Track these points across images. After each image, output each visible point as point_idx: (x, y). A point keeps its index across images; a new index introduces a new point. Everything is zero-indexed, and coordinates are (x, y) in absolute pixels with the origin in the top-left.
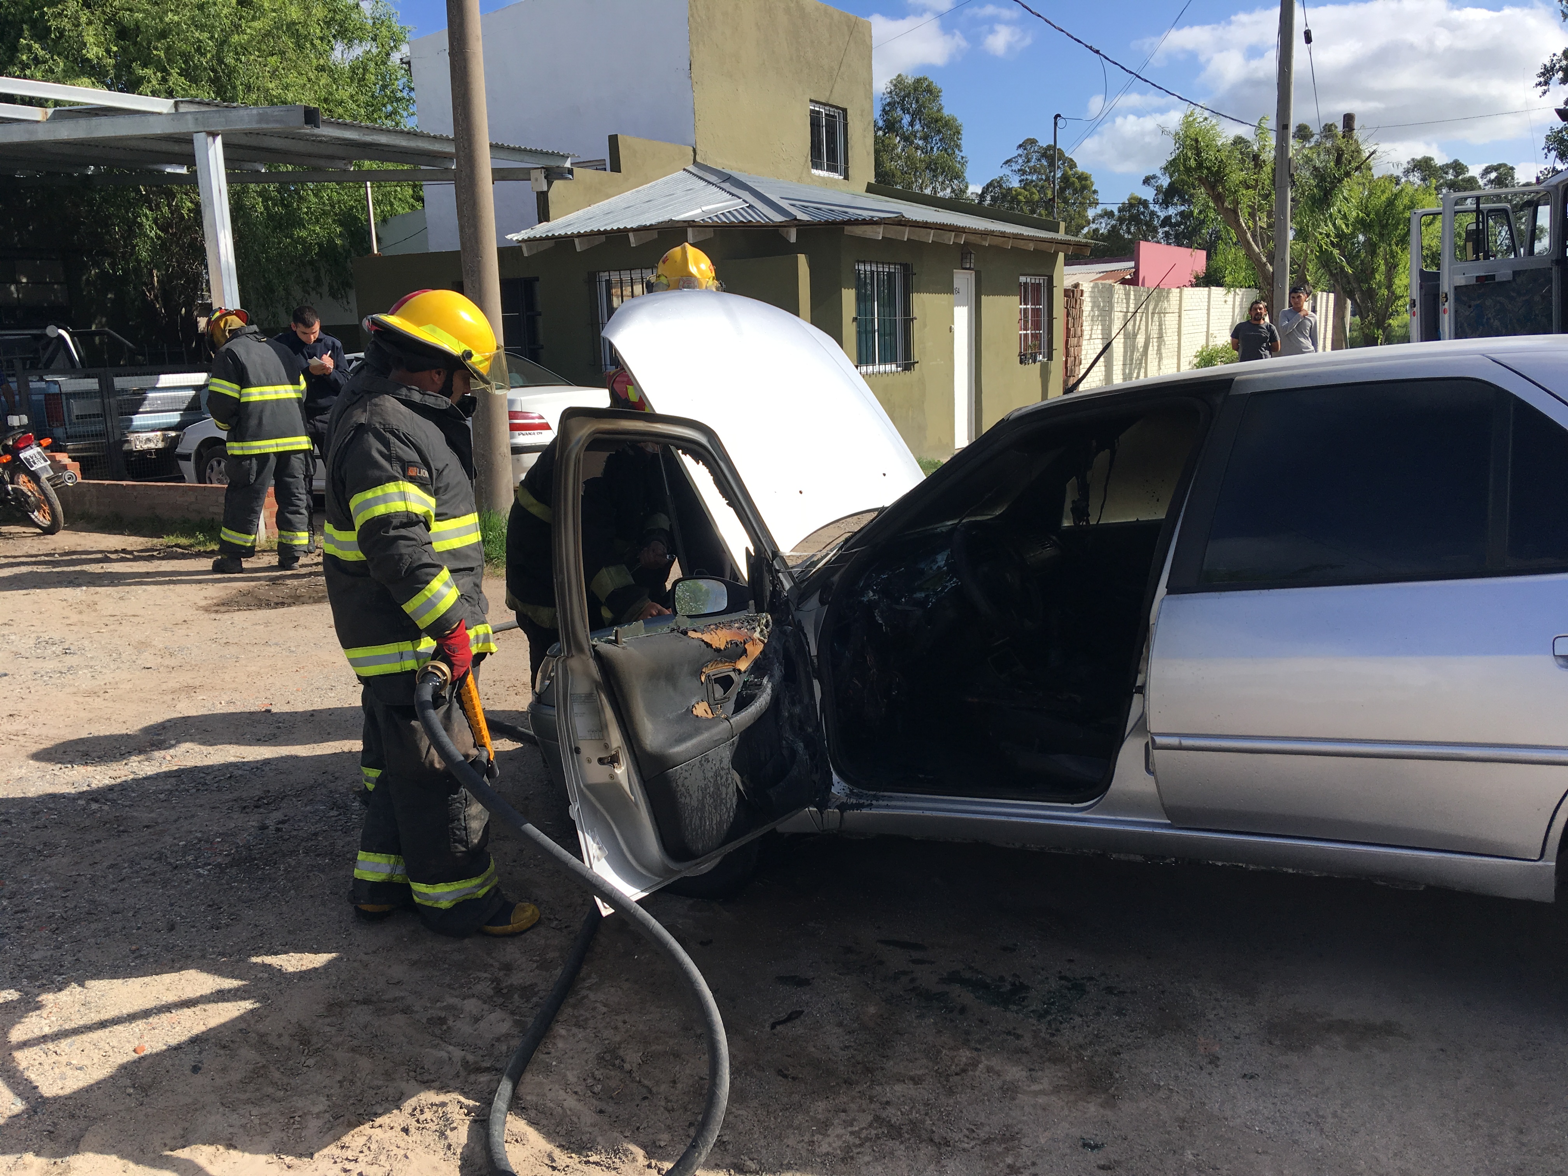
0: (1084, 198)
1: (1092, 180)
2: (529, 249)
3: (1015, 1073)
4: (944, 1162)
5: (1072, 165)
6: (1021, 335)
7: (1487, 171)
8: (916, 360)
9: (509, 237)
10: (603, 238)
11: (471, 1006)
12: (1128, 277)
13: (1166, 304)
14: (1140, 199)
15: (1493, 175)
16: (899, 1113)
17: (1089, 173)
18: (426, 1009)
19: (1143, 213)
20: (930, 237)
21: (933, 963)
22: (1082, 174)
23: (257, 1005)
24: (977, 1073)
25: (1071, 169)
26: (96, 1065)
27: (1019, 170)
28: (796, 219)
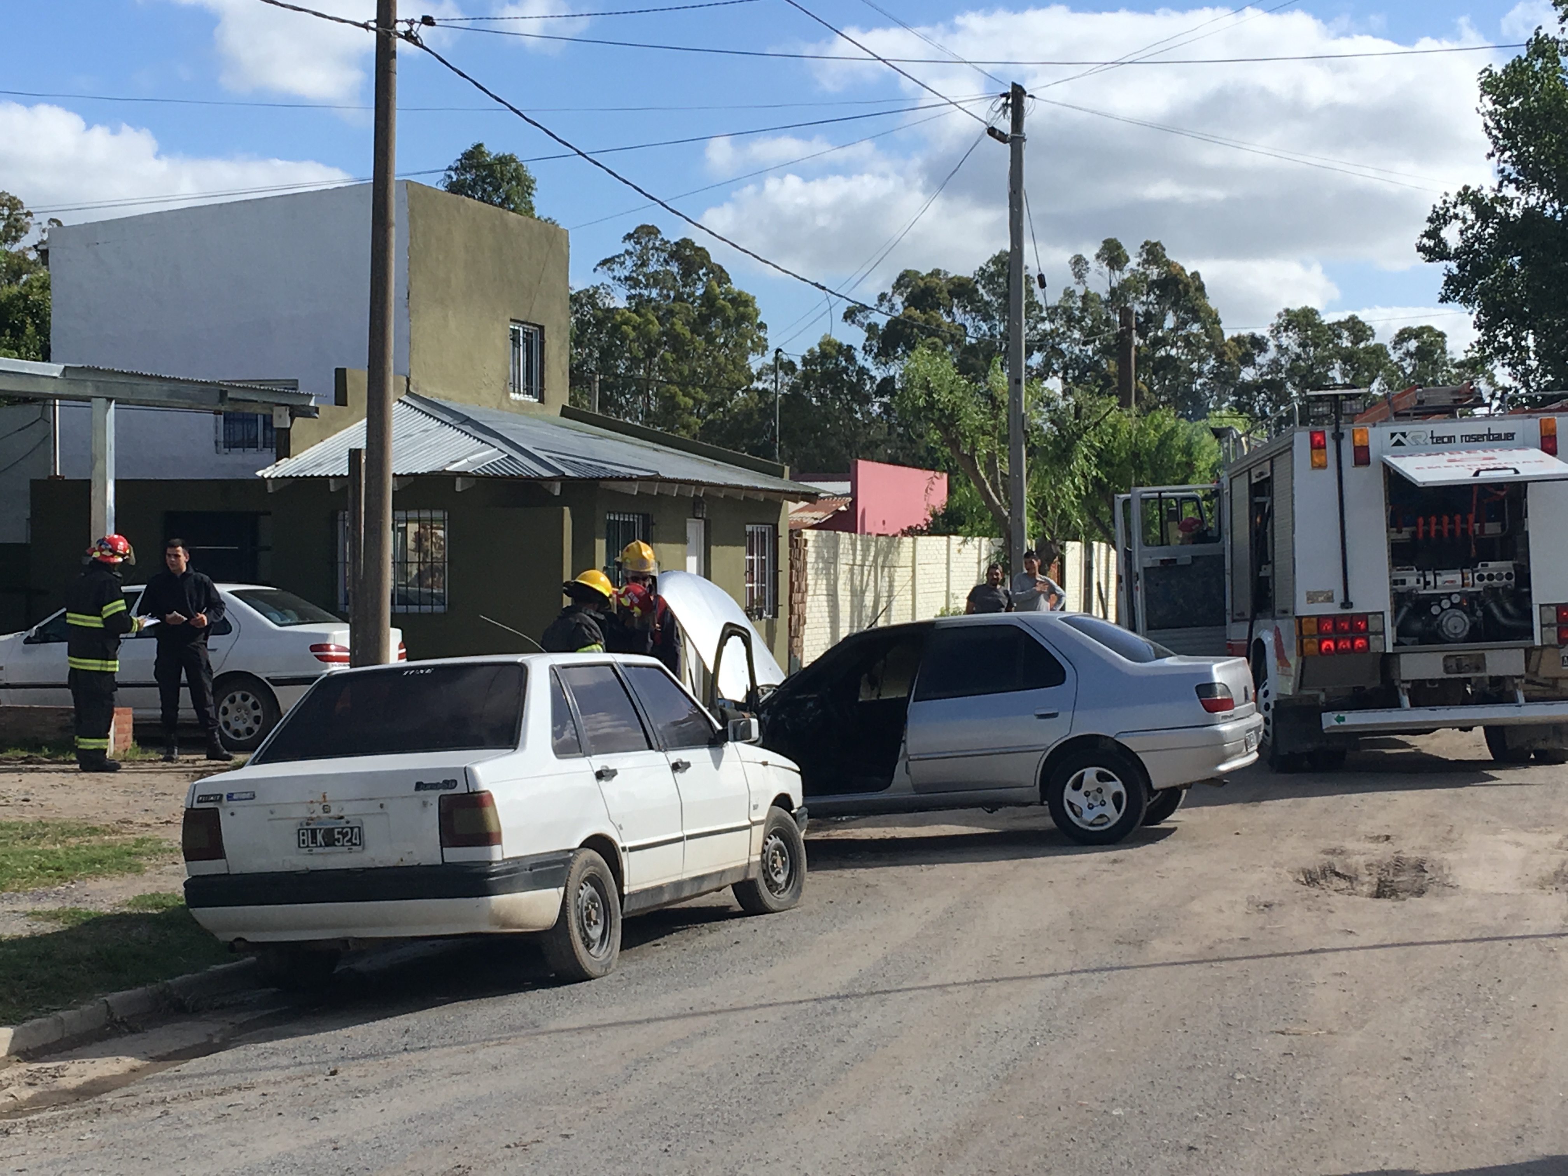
0: (741, 335)
1: (757, 306)
6: (747, 588)
7: (1404, 336)
12: (843, 508)
13: (897, 557)
14: (840, 345)
15: (1413, 345)
17: (751, 294)
19: (845, 369)
22: (740, 294)
25: (720, 284)
28: (563, 475)
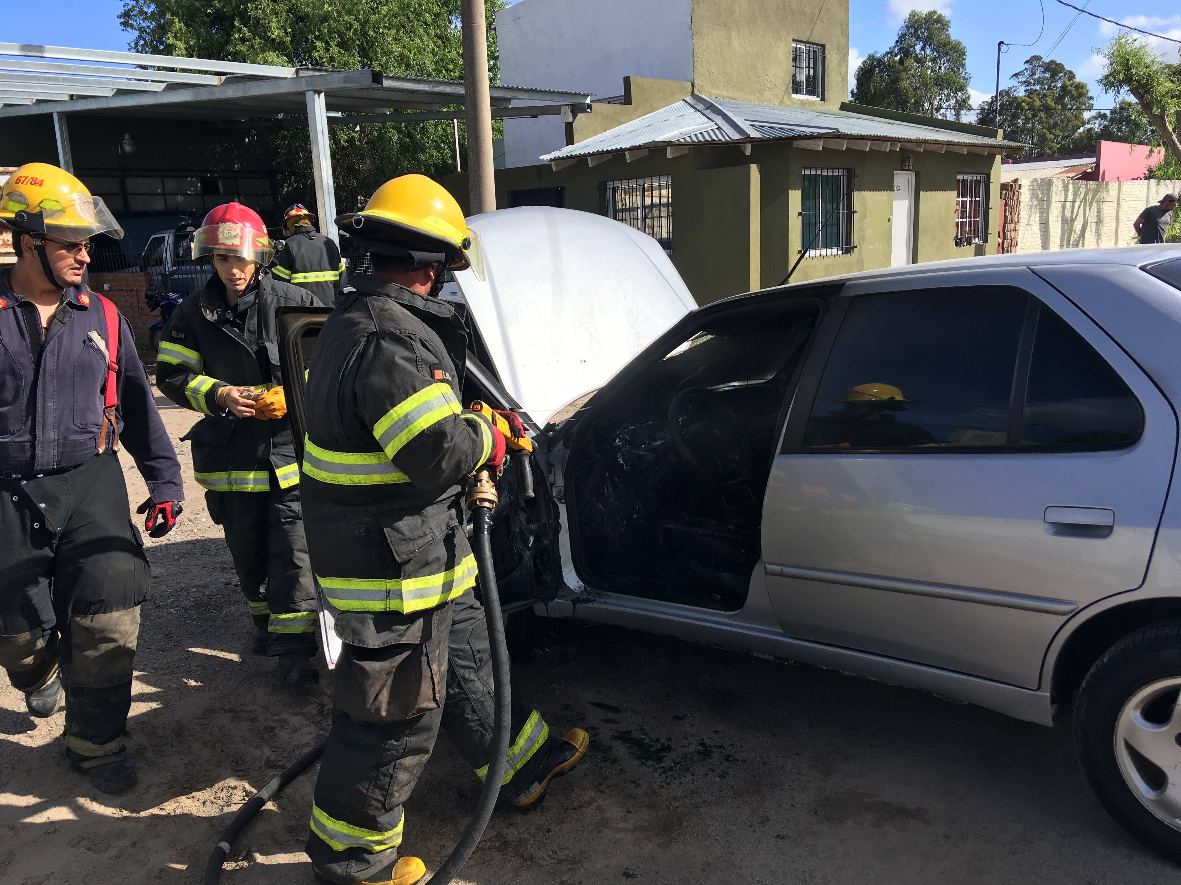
0: (1080, 104)
1: (1088, 88)
2: (557, 165)
3: (615, 812)
4: (520, 873)
5: (1071, 75)
6: (957, 223)
8: (855, 245)
9: (541, 157)
10: (610, 156)
11: (296, 721)
12: (1090, 170)
13: (1104, 194)
16: (517, 832)
17: (1085, 83)
18: (266, 719)
20: (868, 146)
21: (618, 723)
23: (160, 706)
24: (589, 810)
25: (1070, 80)
26: (42, 736)
27: (1025, 82)
28: (749, 137)
